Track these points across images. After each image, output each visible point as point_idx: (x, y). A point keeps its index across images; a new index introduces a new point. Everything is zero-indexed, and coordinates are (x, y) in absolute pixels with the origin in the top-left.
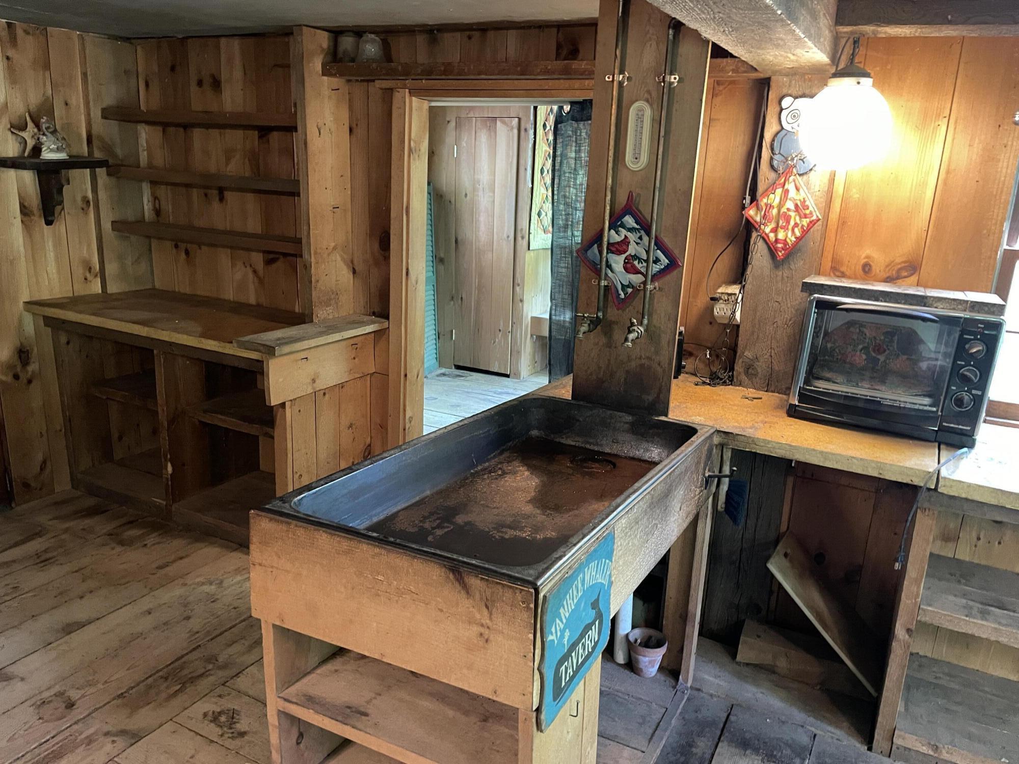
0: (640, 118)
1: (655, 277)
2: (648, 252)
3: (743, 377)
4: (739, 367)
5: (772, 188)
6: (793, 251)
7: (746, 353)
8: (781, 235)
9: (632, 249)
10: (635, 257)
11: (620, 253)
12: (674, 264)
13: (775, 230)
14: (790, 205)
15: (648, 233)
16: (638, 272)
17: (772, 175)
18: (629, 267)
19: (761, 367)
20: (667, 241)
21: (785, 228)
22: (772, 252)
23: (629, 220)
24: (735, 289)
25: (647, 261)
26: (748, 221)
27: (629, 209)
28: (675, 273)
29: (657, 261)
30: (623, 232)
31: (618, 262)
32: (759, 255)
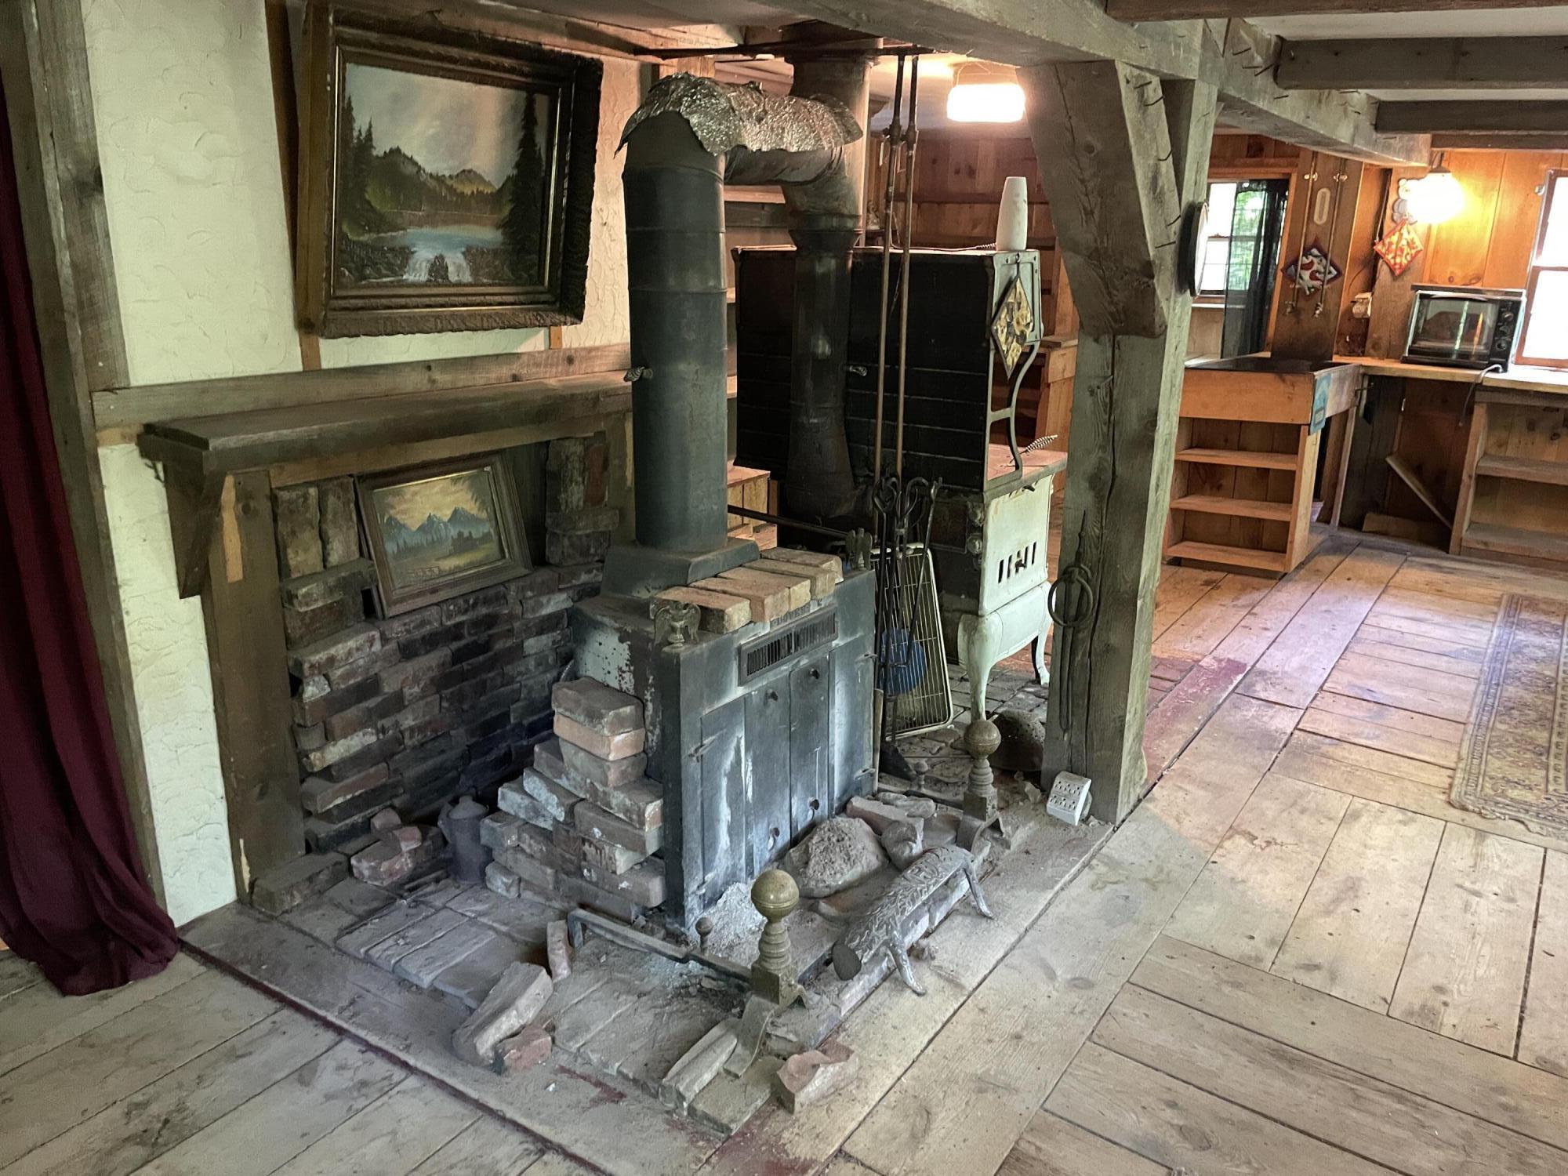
0: (1323, 197)
1: (1329, 281)
2: (1325, 268)
3: (1372, 351)
4: (1369, 344)
5: (1392, 232)
6: (1405, 270)
7: (1374, 335)
8: (1398, 260)
9: (1315, 268)
10: (1317, 271)
11: (1307, 269)
12: (1340, 274)
13: (1394, 258)
14: (1404, 242)
15: (1326, 256)
16: (1317, 279)
17: (1393, 225)
18: (1313, 277)
19: (1384, 343)
20: (1337, 262)
21: (1401, 256)
22: (1392, 271)
23: (1315, 251)
24: (1368, 295)
25: (1325, 273)
26: (1377, 254)
27: (1316, 245)
28: (1340, 279)
29: (1330, 272)
30: (1311, 258)
31: (1306, 275)
32: (1383, 272)
